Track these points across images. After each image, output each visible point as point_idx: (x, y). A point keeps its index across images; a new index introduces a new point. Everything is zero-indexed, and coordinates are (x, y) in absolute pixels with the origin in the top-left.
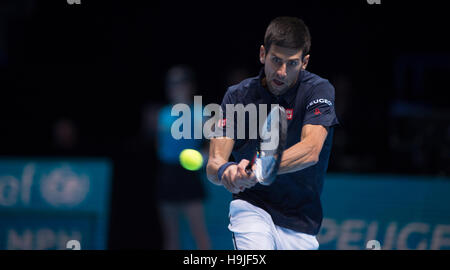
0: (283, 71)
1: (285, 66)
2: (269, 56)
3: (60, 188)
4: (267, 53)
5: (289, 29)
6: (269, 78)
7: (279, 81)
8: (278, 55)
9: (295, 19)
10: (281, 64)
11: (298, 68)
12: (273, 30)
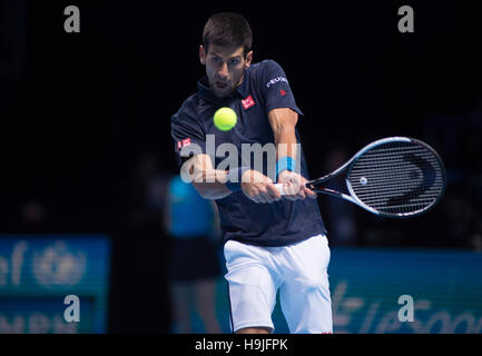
0: (225, 71)
1: (225, 66)
2: (209, 56)
3: (54, 268)
4: (206, 53)
5: (228, 25)
6: (212, 80)
7: (222, 83)
8: (219, 55)
9: (232, 15)
10: (221, 64)
11: (240, 66)
12: (210, 27)
